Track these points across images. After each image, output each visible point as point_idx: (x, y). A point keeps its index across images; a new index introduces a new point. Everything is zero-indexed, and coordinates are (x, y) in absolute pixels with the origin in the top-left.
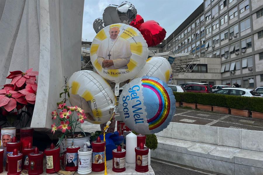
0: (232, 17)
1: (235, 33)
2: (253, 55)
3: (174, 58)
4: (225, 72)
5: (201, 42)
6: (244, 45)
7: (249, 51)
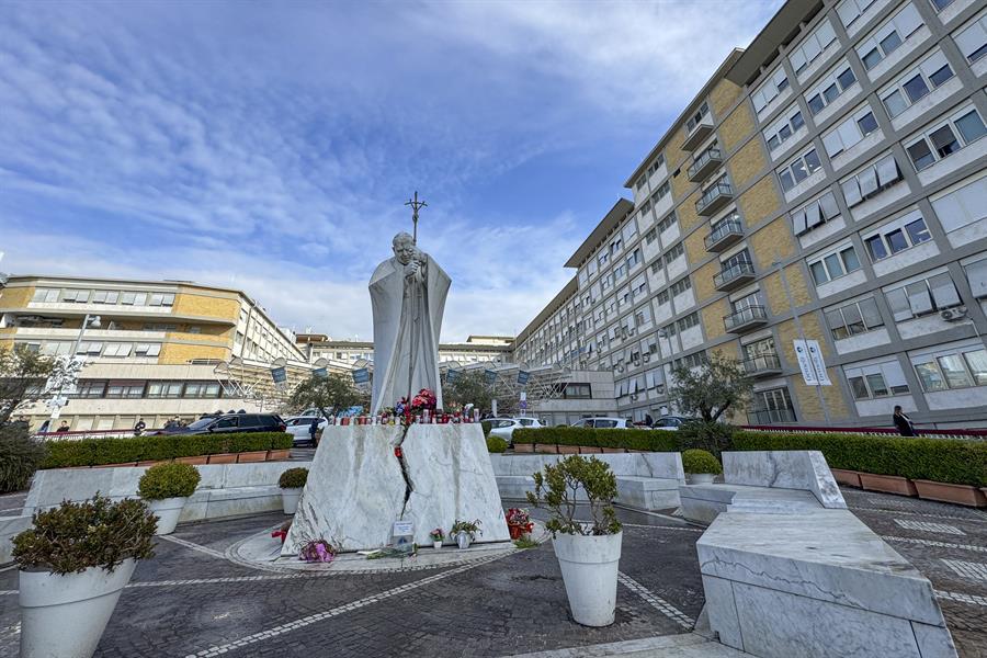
0: (622, 302)
1: (630, 328)
2: (661, 365)
3: (528, 374)
4: (622, 396)
5: (579, 342)
6: (646, 349)
7: (655, 358)
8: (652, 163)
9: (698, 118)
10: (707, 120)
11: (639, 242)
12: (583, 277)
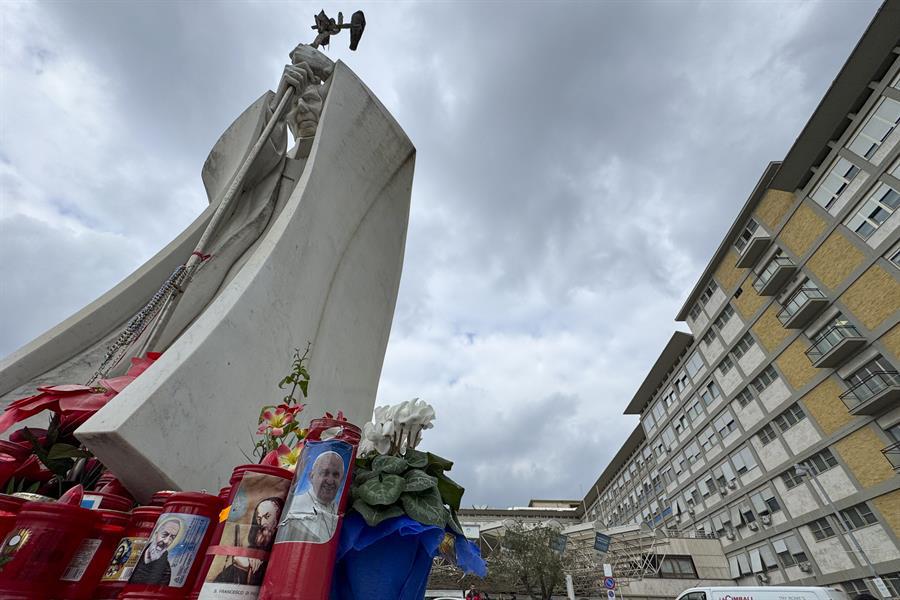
0: (708, 447)
1: (728, 479)
2: (793, 529)
4: (743, 575)
6: (760, 505)
7: (779, 518)
8: (703, 291)
9: (747, 236)
10: (760, 234)
11: (710, 374)
12: (648, 424)
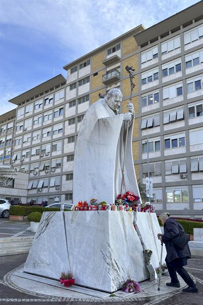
0: (45, 135)
1: (47, 151)
4: (32, 188)
6: (54, 165)
8: (84, 61)
9: (114, 50)
10: (118, 53)
11: (64, 104)
12: (20, 114)
